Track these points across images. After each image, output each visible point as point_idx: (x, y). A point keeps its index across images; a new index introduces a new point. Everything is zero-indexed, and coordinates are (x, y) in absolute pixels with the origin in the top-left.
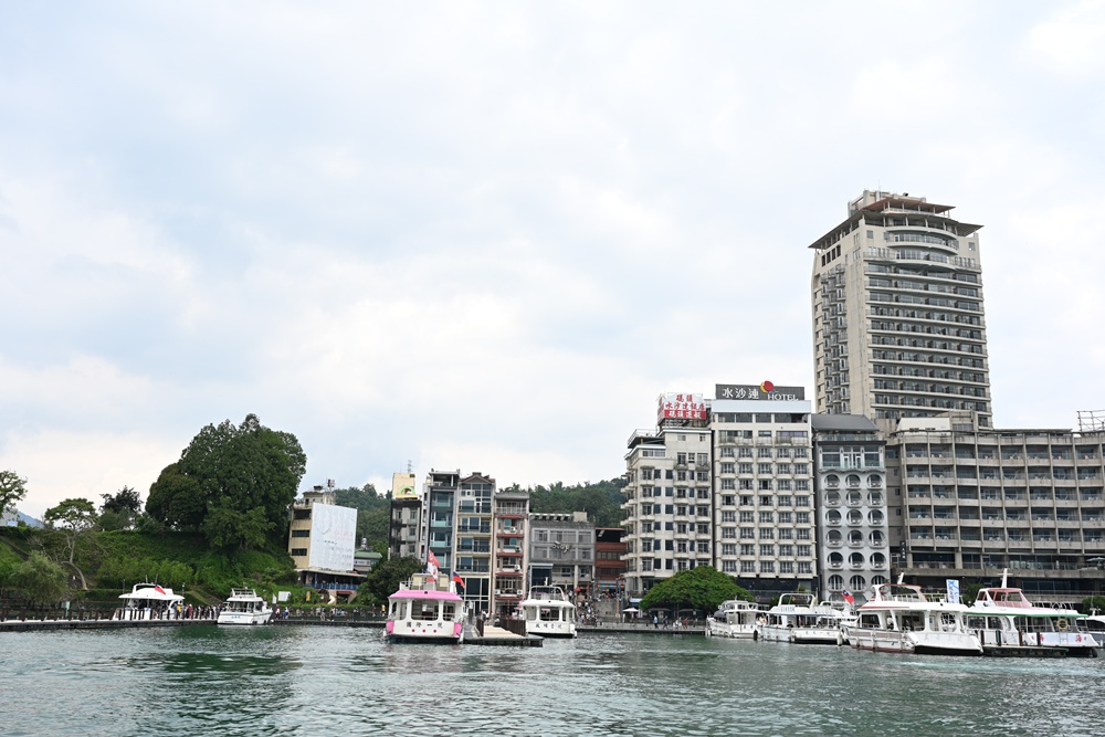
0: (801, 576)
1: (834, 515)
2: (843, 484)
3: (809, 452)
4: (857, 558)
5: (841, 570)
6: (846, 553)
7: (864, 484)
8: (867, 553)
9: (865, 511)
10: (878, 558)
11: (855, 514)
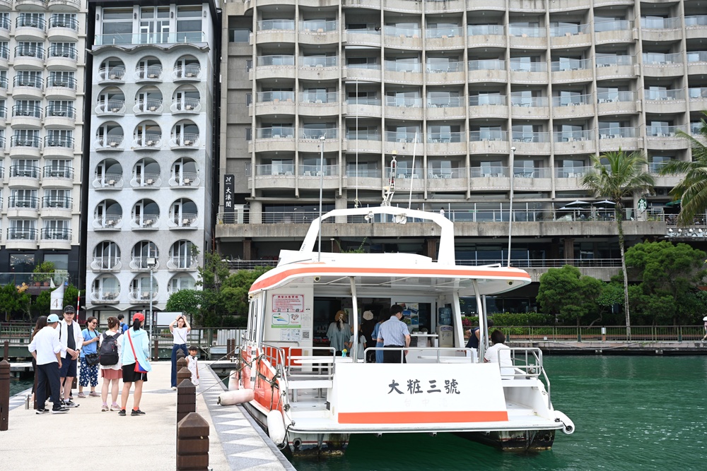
0: (45, 244)
1: (112, 128)
2: (131, 74)
3: (81, 21)
4: (148, 207)
5: (117, 232)
6: (127, 199)
7: (169, 73)
8: (164, 198)
9: (166, 123)
10: (186, 206)
11: (149, 127)
